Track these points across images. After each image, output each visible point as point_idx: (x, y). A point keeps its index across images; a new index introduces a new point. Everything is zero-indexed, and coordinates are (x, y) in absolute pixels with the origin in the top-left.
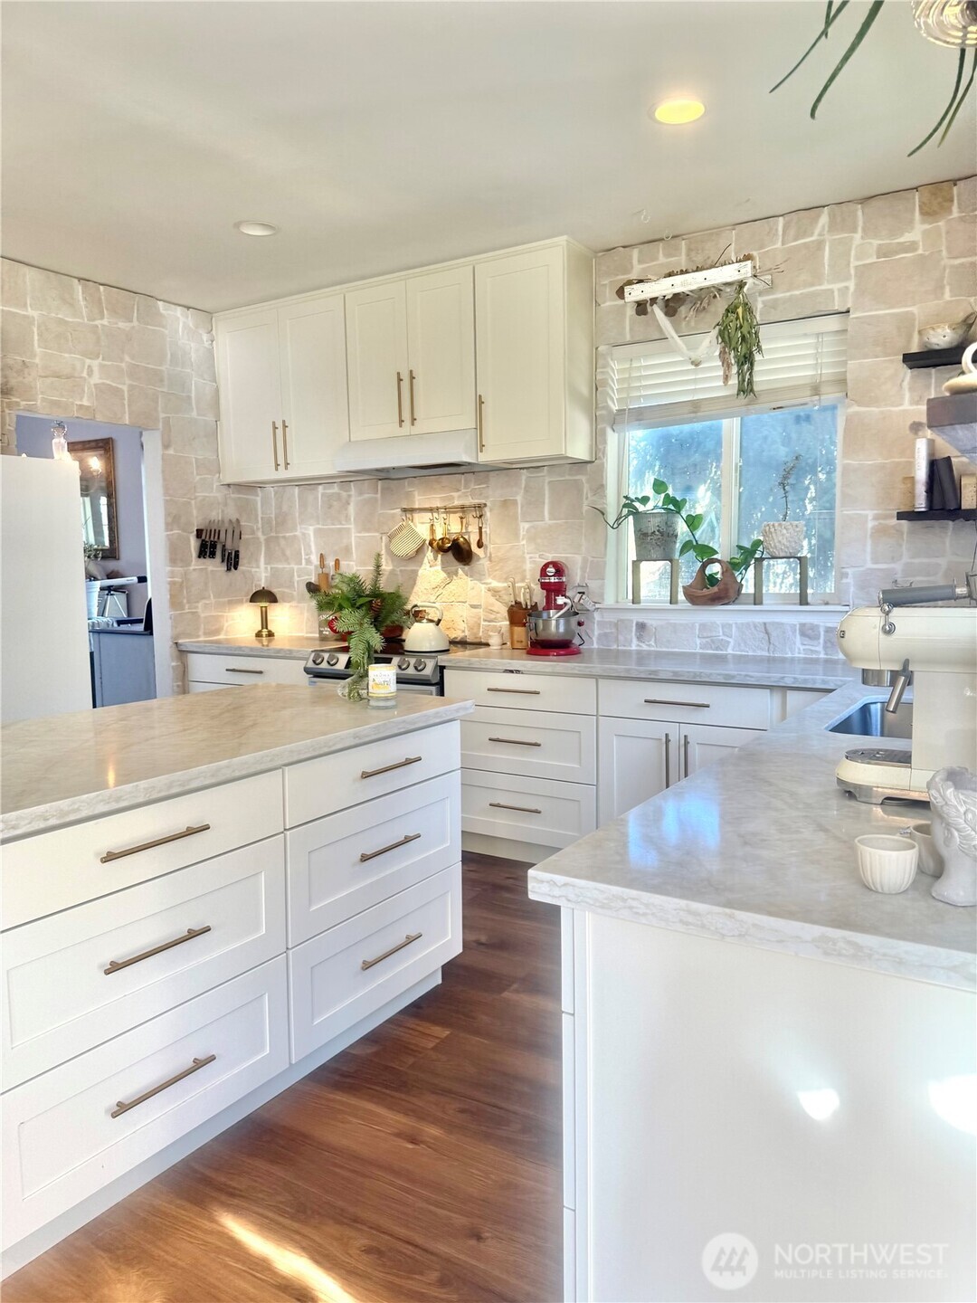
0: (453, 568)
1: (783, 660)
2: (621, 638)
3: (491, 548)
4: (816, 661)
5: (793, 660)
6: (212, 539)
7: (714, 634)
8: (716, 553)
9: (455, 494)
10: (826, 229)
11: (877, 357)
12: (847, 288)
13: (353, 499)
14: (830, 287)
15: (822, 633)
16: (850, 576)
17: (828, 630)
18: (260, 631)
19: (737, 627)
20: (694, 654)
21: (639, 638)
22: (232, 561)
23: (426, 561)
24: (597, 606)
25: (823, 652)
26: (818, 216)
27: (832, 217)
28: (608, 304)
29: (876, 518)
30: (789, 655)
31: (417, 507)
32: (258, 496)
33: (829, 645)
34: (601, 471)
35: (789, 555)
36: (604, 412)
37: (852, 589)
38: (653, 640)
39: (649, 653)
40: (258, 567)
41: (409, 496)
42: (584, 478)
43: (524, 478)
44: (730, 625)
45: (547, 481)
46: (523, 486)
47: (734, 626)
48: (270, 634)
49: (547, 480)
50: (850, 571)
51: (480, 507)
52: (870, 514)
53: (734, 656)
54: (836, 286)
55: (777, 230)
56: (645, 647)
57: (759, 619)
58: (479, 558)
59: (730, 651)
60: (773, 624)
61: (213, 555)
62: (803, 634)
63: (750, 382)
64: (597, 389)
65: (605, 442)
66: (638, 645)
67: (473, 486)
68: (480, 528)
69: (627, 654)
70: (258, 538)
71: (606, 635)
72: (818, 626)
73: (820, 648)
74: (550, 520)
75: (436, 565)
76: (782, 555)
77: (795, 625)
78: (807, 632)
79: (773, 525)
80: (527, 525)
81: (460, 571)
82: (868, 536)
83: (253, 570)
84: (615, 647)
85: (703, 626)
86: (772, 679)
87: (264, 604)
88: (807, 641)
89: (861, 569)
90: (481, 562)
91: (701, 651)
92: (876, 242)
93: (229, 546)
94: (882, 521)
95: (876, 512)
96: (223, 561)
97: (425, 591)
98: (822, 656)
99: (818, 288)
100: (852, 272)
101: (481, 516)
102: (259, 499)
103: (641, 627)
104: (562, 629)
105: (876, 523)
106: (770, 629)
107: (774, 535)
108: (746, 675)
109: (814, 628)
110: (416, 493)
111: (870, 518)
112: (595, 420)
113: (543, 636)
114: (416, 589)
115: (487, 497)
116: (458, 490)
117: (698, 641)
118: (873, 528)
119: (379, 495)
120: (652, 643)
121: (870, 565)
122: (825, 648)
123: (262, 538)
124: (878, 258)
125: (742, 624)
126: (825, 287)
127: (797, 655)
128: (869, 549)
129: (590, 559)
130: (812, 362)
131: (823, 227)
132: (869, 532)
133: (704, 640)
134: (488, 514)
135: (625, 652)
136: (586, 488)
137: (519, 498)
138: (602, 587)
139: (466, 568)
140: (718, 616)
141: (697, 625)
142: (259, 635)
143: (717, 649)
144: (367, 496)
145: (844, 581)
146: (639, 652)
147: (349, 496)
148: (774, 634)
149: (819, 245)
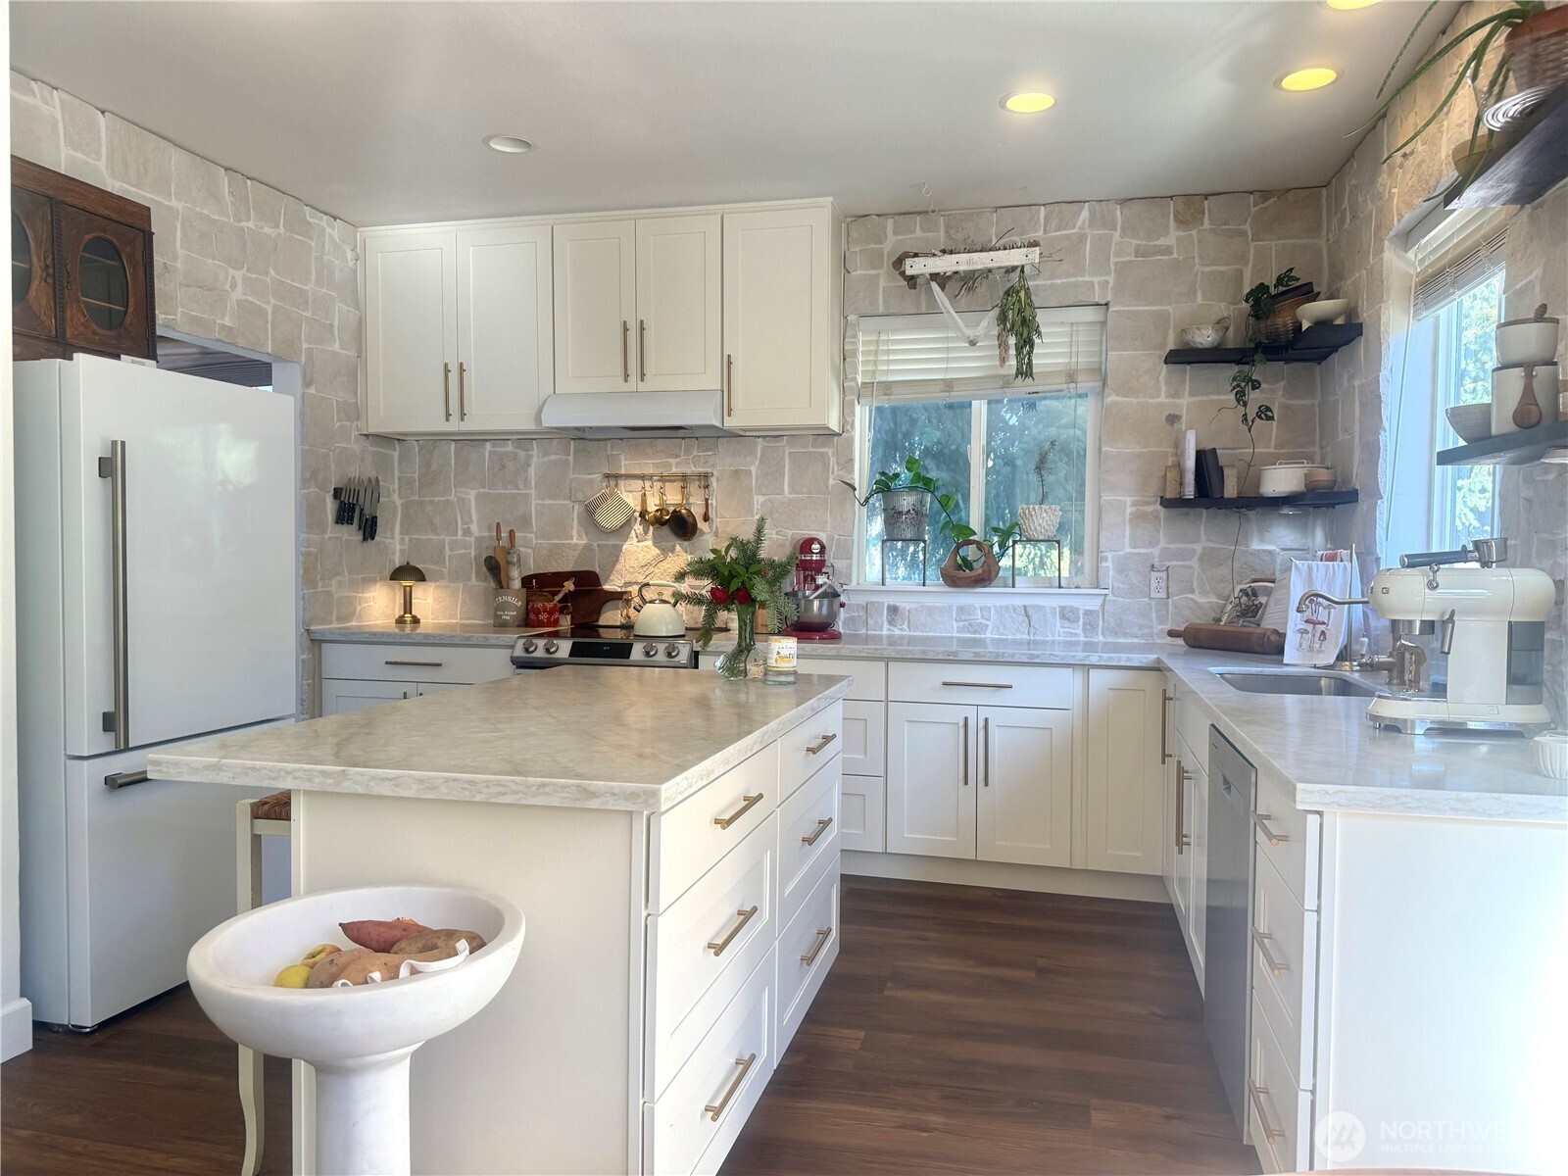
0: (669, 544)
1: (1044, 643)
2: (871, 622)
3: (717, 521)
4: (1077, 643)
5: (1054, 642)
6: (351, 501)
7: (972, 617)
8: (975, 533)
9: (673, 461)
10: (1087, 223)
11: (1135, 350)
12: (1107, 282)
13: (535, 459)
14: (1090, 279)
15: (1081, 616)
16: (1110, 559)
17: (1088, 613)
18: (402, 617)
19: (997, 611)
20: (952, 638)
21: (891, 622)
22: (369, 529)
23: (633, 533)
24: (845, 587)
25: (1082, 635)
26: (1079, 212)
27: (1092, 214)
28: (859, 272)
29: (1134, 504)
30: (1051, 638)
31: (623, 472)
32: (395, 450)
33: (1088, 627)
34: (850, 442)
35: (1046, 538)
36: (853, 384)
37: (1111, 573)
38: (906, 624)
39: (902, 638)
40: (393, 538)
41: (611, 459)
42: (830, 451)
43: (759, 447)
44: (989, 608)
45: (787, 452)
46: (759, 456)
47: (993, 609)
48: (416, 621)
49: (787, 450)
50: (1109, 555)
51: (706, 476)
52: (1129, 500)
53: (992, 640)
54: (1096, 280)
55: (1039, 218)
56: (897, 632)
57: (1019, 602)
58: (703, 533)
59: (988, 635)
60: (1033, 607)
61: (350, 521)
62: (1063, 617)
63: (1030, 364)
64: (844, 359)
65: (853, 414)
66: (889, 630)
67: (695, 453)
68: (707, 500)
69: (878, 639)
70: (394, 502)
71: (852, 618)
72: (1078, 609)
73: (1079, 631)
74: (790, 493)
75: (645, 540)
76: (1041, 538)
77: (1055, 608)
78: (1068, 615)
79: (1034, 508)
80: (761, 499)
81: (678, 548)
82: (1127, 522)
83: (388, 541)
84: (864, 631)
85: (961, 609)
86: (1078, 658)
87: (405, 583)
88: (1067, 624)
89: (1120, 553)
90: (704, 537)
91: (958, 635)
92: (1135, 242)
93: (367, 512)
94: (1139, 507)
95: (1135, 498)
96: (360, 529)
97: (631, 570)
98: (1082, 638)
99: (1080, 279)
100: (1112, 267)
101: (707, 486)
102: (396, 454)
103: (893, 610)
105: (1134, 509)
106: (1031, 612)
107: (1034, 518)
108: (1051, 654)
109: (1074, 610)
110: (622, 457)
111: (1128, 504)
112: (844, 391)
113: (806, 619)
114: (618, 567)
115: (713, 466)
116: (677, 456)
117: (955, 625)
118: (1130, 514)
119: (571, 458)
120: (905, 626)
121: (1128, 550)
122: (1084, 630)
123: (399, 502)
124: (1136, 257)
125: (1001, 607)
126: (1087, 278)
127: (1057, 638)
128: (1127, 534)
129: (836, 537)
130: (1066, 350)
131: (1084, 222)
132: (1128, 517)
133: (961, 624)
134: (715, 484)
135: (874, 636)
136: (833, 460)
137: (753, 469)
138: (850, 567)
139: (686, 543)
140: (976, 599)
141: (955, 608)
142: (400, 621)
143: (975, 633)
144: (553, 457)
145: (1104, 564)
146: (890, 637)
147: (531, 456)
148: (1034, 617)
149: (1082, 238)
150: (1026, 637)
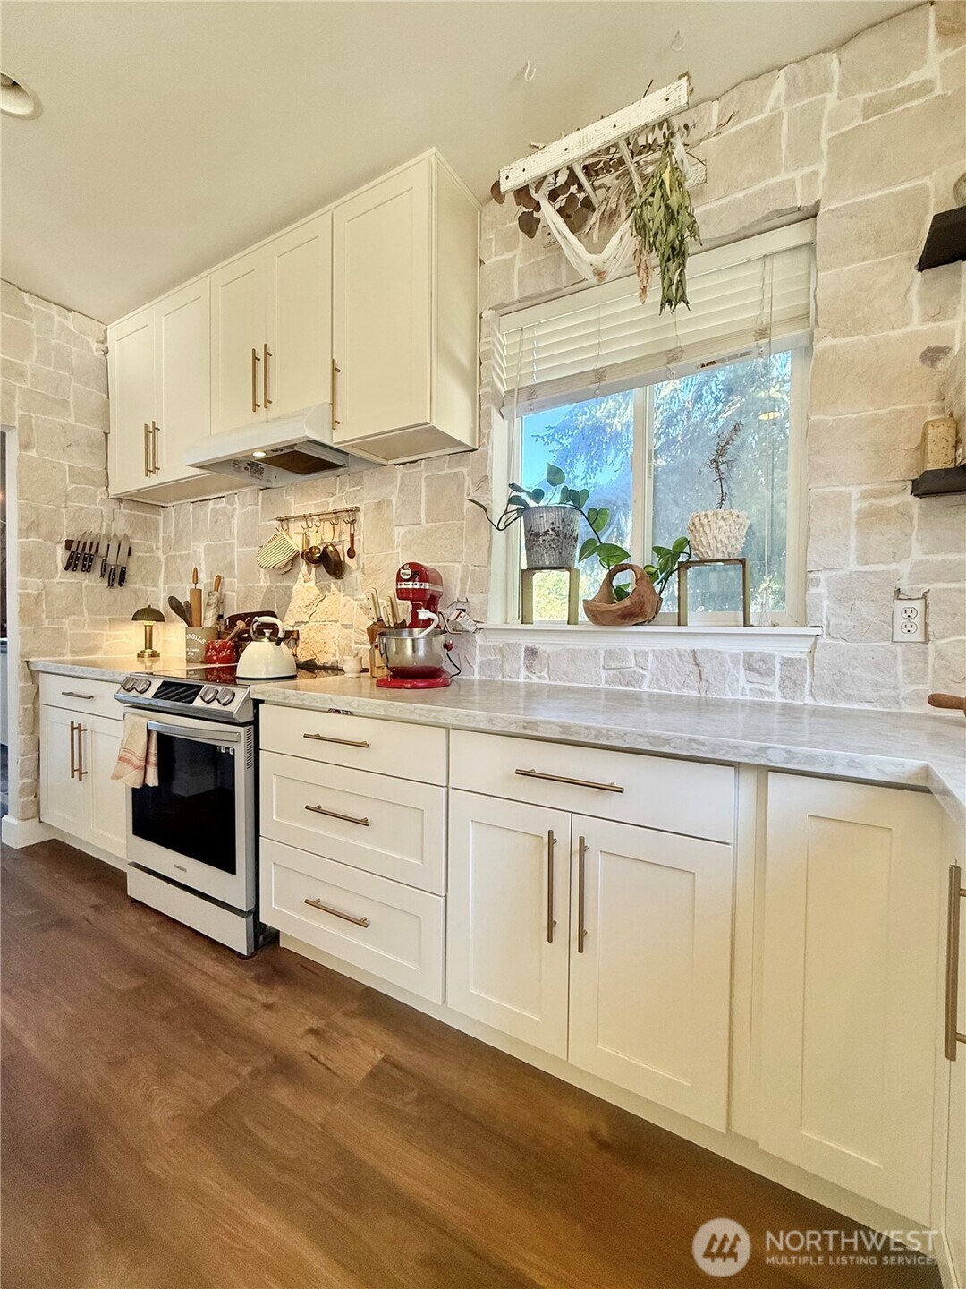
0: (326, 583)
1: (719, 705)
2: (506, 667)
3: (363, 557)
4: (771, 706)
5: (735, 702)
6: (87, 551)
7: (624, 665)
8: (627, 555)
9: (330, 500)
10: (783, 99)
11: (865, 259)
12: (815, 173)
13: (237, 512)
14: (789, 176)
15: (778, 666)
16: (823, 583)
17: (787, 663)
18: (142, 652)
19: (656, 657)
20: (598, 690)
21: (528, 668)
22: (117, 577)
23: (300, 575)
24: (479, 626)
25: (779, 694)
26: (770, 86)
27: (792, 82)
28: (493, 259)
29: (864, 496)
30: (730, 697)
31: (293, 515)
32: (160, 515)
33: (788, 683)
34: (485, 459)
35: (726, 557)
36: (489, 389)
37: (826, 603)
38: (546, 669)
39: (540, 686)
40: (156, 586)
41: (286, 504)
42: (465, 470)
43: (399, 475)
44: (646, 653)
45: (424, 476)
46: (398, 485)
47: (651, 654)
48: (155, 655)
49: (424, 475)
50: (822, 576)
51: (353, 511)
52: (855, 491)
53: (651, 694)
54: (796, 175)
55: (710, 117)
56: (535, 680)
57: (686, 645)
58: (352, 571)
59: (645, 688)
60: (705, 652)
61: (87, 568)
62: (749, 667)
63: (681, 284)
64: (481, 364)
65: (490, 426)
66: (527, 677)
67: (348, 489)
68: (352, 536)
69: (514, 687)
70: (158, 558)
71: (489, 662)
72: (772, 656)
73: (775, 688)
74: (427, 522)
75: (310, 580)
76: (719, 556)
77: (739, 654)
78: (756, 665)
79: (706, 516)
80: (402, 530)
81: (333, 586)
82: (852, 524)
83: (149, 589)
84: (500, 678)
85: (609, 654)
87: (147, 623)
88: (755, 677)
89: (841, 573)
90: (353, 574)
91: (607, 687)
92: (861, 97)
93: (112, 560)
94: (873, 501)
95: (864, 487)
96: (102, 576)
97: (299, 610)
98: (778, 699)
99: (772, 181)
100: (824, 147)
101: (353, 522)
102: (161, 518)
103: (531, 653)
104: (421, 652)
105: (865, 504)
106: (701, 659)
107: (707, 529)
109: (765, 658)
110: (293, 501)
111: (855, 497)
112: (477, 401)
114: (291, 607)
115: (361, 501)
116: (333, 495)
117: (603, 674)
118: (858, 513)
119: (260, 507)
120: (545, 674)
121: (854, 566)
122: (782, 688)
123: (162, 558)
124: (864, 120)
125: (662, 652)
126: (783, 176)
127: (741, 697)
128: (853, 543)
129: (472, 568)
130: (755, 298)
131: (779, 97)
132: (854, 517)
133: (611, 672)
134: (362, 519)
135: (510, 685)
136: (468, 480)
137: (394, 499)
138: (485, 603)
139: (339, 581)
140: (631, 641)
141: (602, 652)
142: (140, 655)
143: (628, 684)
144: (249, 508)
145: (813, 590)
146: (528, 686)
147: (234, 509)
148: (707, 666)
149: (774, 121)
150: (695, 693)
